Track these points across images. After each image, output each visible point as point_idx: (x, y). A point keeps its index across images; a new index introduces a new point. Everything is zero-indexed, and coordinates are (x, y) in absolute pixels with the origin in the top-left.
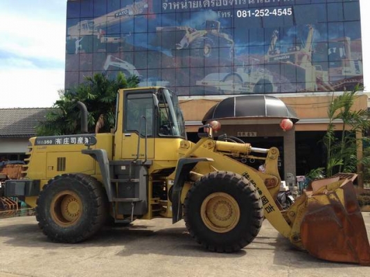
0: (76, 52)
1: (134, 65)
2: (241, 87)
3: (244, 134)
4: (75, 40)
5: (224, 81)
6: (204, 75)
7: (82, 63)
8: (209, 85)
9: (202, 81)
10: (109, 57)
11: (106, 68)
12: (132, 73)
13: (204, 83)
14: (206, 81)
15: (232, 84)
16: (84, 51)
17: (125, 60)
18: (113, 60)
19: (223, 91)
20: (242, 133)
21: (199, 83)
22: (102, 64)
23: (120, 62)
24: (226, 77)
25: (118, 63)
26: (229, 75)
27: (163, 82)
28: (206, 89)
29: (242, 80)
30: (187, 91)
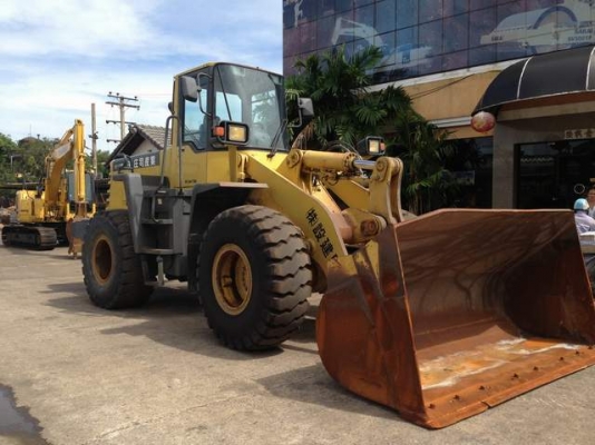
0: (296, 24)
1: (374, 27)
2: (572, 33)
3: (578, 133)
4: (294, 4)
5: (535, 27)
6: (497, 20)
7: (304, 39)
8: (505, 39)
9: (493, 34)
10: (339, 21)
11: (334, 41)
12: (371, 42)
13: (496, 39)
14: (499, 35)
15: (554, 30)
16: (305, 20)
17: (362, 21)
18: (344, 25)
19: (533, 48)
20: (573, 131)
21: (486, 39)
22: (329, 34)
23: (354, 26)
24: (541, 19)
25: (351, 30)
26: (547, 12)
27: (422, 48)
28: (500, 50)
29: (573, 18)
30: (464, 59)
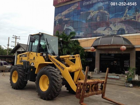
0: (57, 25)
1: (73, 27)
2: (111, 32)
3: (112, 52)
4: (56, 21)
5: (104, 30)
6: (97, 28)
7: (58, 28)
8: (98, 32)
9: (96, 31)
10: (66, 25)
11: (64, 29)
12: (72, 30)
13: (97, 32)
14: (97, 31)
15: (107, 31)
16: (59, 24)
17: (70, 26)
18: (67, 26)
19: (104, 34)
20: (111, 52)
21: (95, 32)
22: (63, 28)
23: (69, 26)
24: (105, 29)
25: (68, 27)
26: (107, 28)
27: (82, 33)
28: (97, 34)
29: (112, 29)
30: (90, 36)
